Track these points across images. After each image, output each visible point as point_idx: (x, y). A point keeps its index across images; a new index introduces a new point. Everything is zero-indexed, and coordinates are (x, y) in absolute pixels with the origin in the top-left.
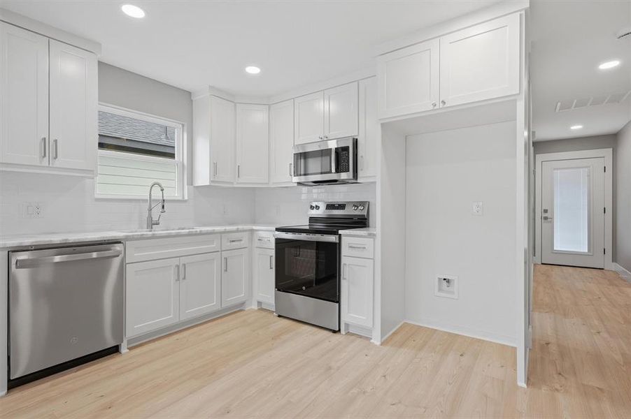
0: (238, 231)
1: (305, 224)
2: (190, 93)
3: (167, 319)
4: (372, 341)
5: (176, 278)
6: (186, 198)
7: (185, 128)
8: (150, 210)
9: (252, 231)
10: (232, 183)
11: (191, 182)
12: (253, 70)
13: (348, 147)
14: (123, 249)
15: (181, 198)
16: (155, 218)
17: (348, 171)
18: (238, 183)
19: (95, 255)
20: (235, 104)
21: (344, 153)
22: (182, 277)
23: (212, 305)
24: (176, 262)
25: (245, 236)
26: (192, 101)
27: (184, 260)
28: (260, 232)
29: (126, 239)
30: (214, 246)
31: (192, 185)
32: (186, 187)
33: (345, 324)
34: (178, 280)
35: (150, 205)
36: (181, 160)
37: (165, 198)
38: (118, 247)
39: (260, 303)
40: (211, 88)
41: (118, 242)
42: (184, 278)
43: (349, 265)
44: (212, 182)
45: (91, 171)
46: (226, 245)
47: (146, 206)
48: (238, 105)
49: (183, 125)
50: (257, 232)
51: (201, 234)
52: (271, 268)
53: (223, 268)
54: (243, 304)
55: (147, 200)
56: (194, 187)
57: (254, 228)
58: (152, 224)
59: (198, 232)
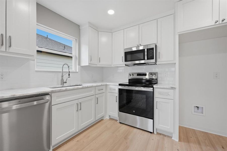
0: (102, 85)
1: (126, 82)
2: (79, 26)
3: (73, 130)
4: (173, 139)
5: (77, 110)
6: (77, 71)
7: (77, 41)
8: (62, 76)
9: (106, 85)
10: (97, 65)
11: (79, 64)
12: (111, 12)
13: (153, 48)
14: (50, 98)
15: (75, 71)
16: (65, 81)
17: (153, 59)
18: (99, 65)
19: (35, 103)
20: (98, 31)
21: (151, 51)
22: (79, 108)
23: (92, 120)
24: (76, 102)
25: (104, 88)
26: (80, 29)
27: (80, 101)
28: (110, 86)
29: (52, 92)
30: (93, 93)
31: (80, 65)
32: (77, 66)
33: (156, 129)
34: (78, 111)
35: (62, 74)
36: (75, 55)
37: (70, 71)
38: (48, 97)
39: (110, 116)
40: (89, 23)
41: (47, 94)
42: (81, 109)
43: (159, 102)
44: (89, 64)
45: (33, 55)
46: (97, 92)
47: (61, 74)
48: (99, 32)
49: (76, 40)
50: (108, 86)
51: (87, 87)
52: (117, 102)
53: (96, 102)
54: (103, 117)
55: (61, 72)
56: (81, 66)
57: (108, 84)
58: (63, 82)
59: (86, 87)
